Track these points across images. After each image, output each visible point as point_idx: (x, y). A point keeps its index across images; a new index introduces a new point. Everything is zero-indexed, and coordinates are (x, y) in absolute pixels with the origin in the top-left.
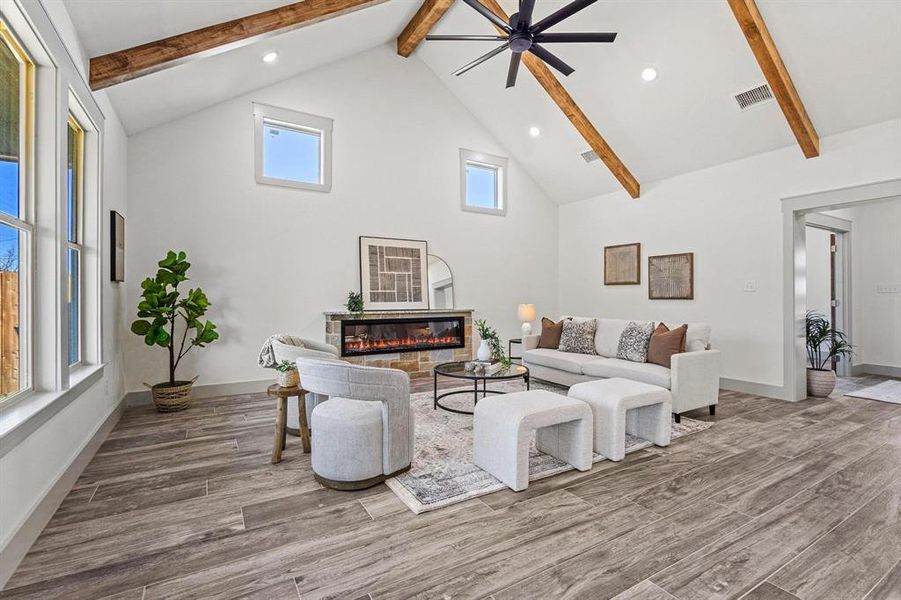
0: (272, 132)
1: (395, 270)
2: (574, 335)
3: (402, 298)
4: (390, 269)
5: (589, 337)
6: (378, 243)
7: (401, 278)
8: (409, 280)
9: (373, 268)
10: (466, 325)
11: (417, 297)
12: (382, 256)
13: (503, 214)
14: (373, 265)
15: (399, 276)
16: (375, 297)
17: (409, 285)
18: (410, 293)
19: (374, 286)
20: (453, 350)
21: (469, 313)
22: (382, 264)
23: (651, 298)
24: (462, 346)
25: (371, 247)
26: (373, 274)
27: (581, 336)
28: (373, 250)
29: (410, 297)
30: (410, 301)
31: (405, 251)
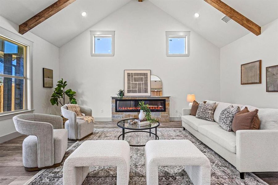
0: (98, 39)
1: (137, 81)
2: (201, 110)
3: (140, 92)
4: (135, 81)
5: (210, 112)
6: (130, 72)
7: (140, 84)
8: (143, 85)
9: (129, 81)
10: (167, 103)
11: (146, 91)
12: (132, 77)
13: (188, 56)
14: (129, 80)
15: (138, 83)
16: (129, 91)
17: (143, 87)
18: (143, 90)
19: (129, 87)
20: (160, 112)
21: (168, 97)
22: (132, 79)
23: (267, 91)
24: (165, 111)
25: (128, 73)
26: (129, 83)
27: (205, 111)
28: (129, 75)
29: (143, 91)
30: (143, 93)
31: (141, 74)
